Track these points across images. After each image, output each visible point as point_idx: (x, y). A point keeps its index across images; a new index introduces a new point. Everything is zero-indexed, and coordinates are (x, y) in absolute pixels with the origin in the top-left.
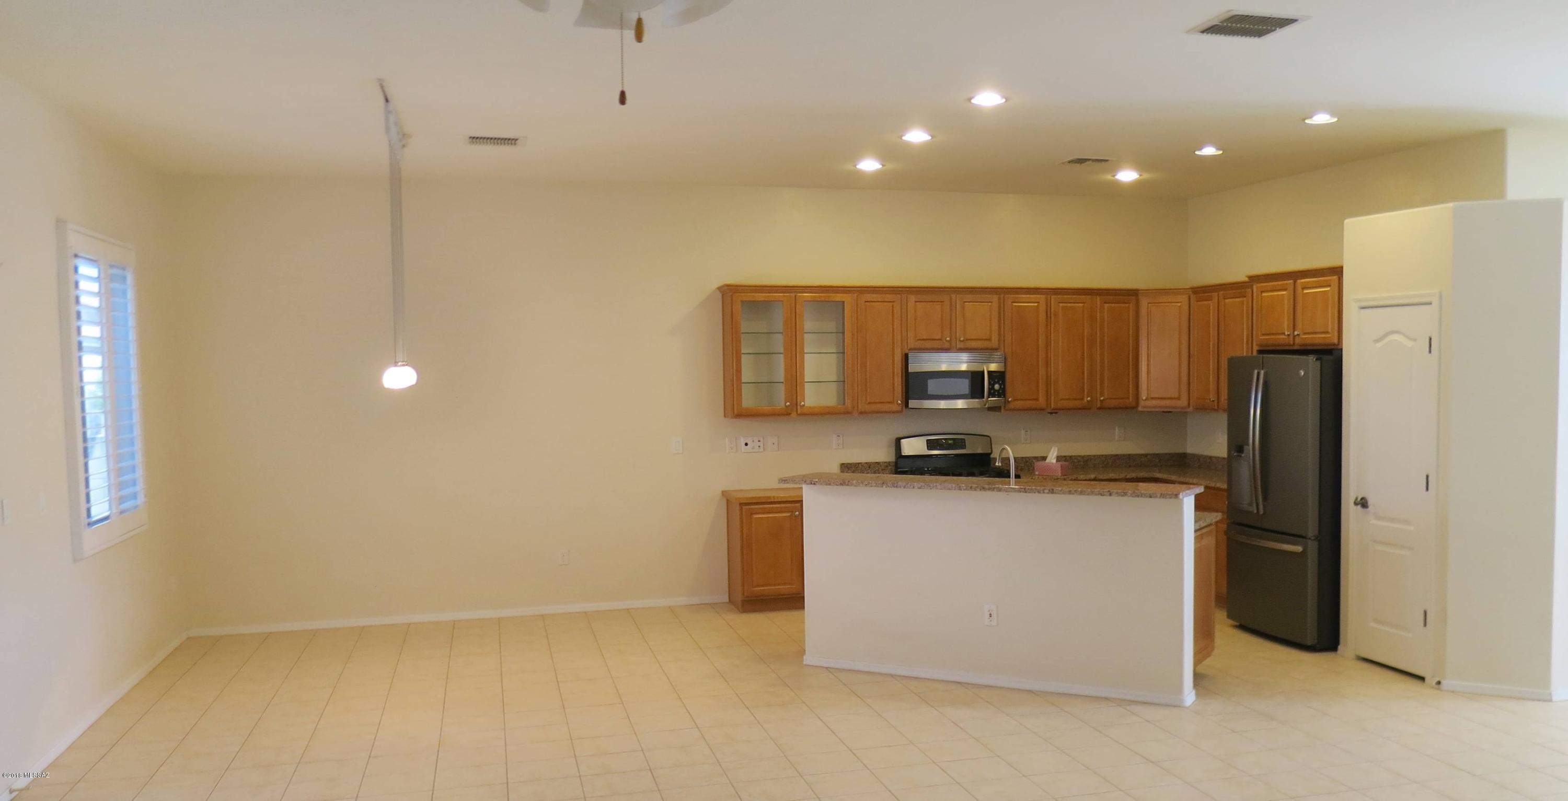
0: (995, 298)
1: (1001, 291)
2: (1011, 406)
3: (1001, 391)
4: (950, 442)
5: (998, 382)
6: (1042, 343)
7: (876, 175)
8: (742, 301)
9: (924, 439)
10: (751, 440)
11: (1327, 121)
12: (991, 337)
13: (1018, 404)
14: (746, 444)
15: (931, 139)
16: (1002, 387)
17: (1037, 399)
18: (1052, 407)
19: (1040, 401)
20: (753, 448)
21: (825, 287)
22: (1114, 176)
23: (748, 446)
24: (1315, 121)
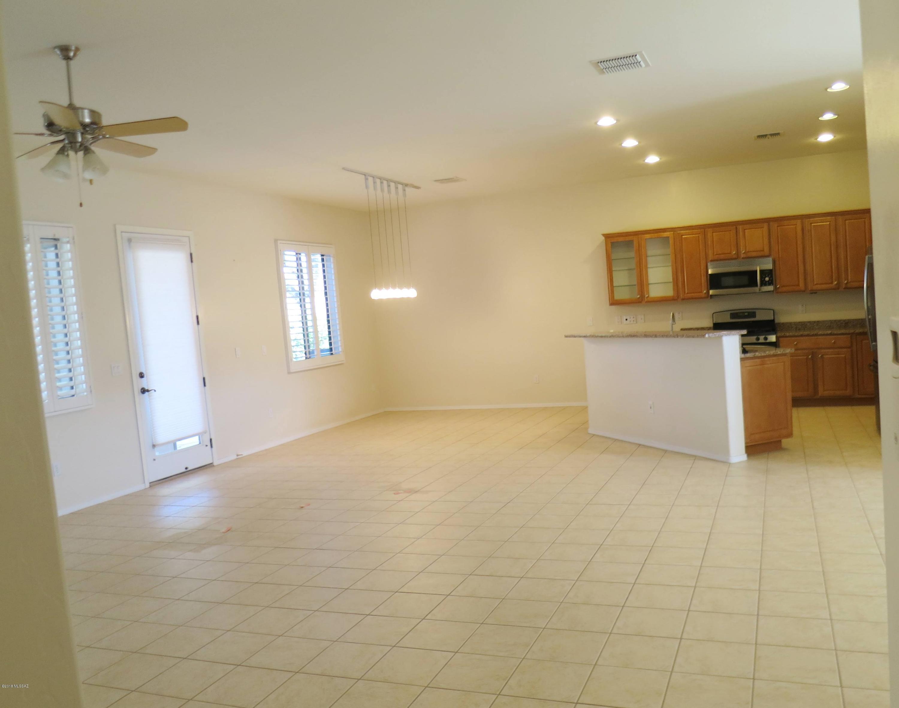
0: (766, 225)
1: (768, 221)
2: (780, 290)
3: (770, 282)
4: (746, 314)
5: (768, 276)
6: (800, 250)
7: (658, 165)
8: (611, 243)
9: (730, 312)
10: (629, 317)
11: (843, 88)
12: (763, 248)
13: (785, 289)
14: (626, 320)
15: (638, 144)
16: (771, 279)
17: (798, 285)
18: (809, 289)
19: (801, 286)
20: (630, 321)
21: (658, 230)
22: (817, 139)
23: (628, 320)
24: (834, 89)
